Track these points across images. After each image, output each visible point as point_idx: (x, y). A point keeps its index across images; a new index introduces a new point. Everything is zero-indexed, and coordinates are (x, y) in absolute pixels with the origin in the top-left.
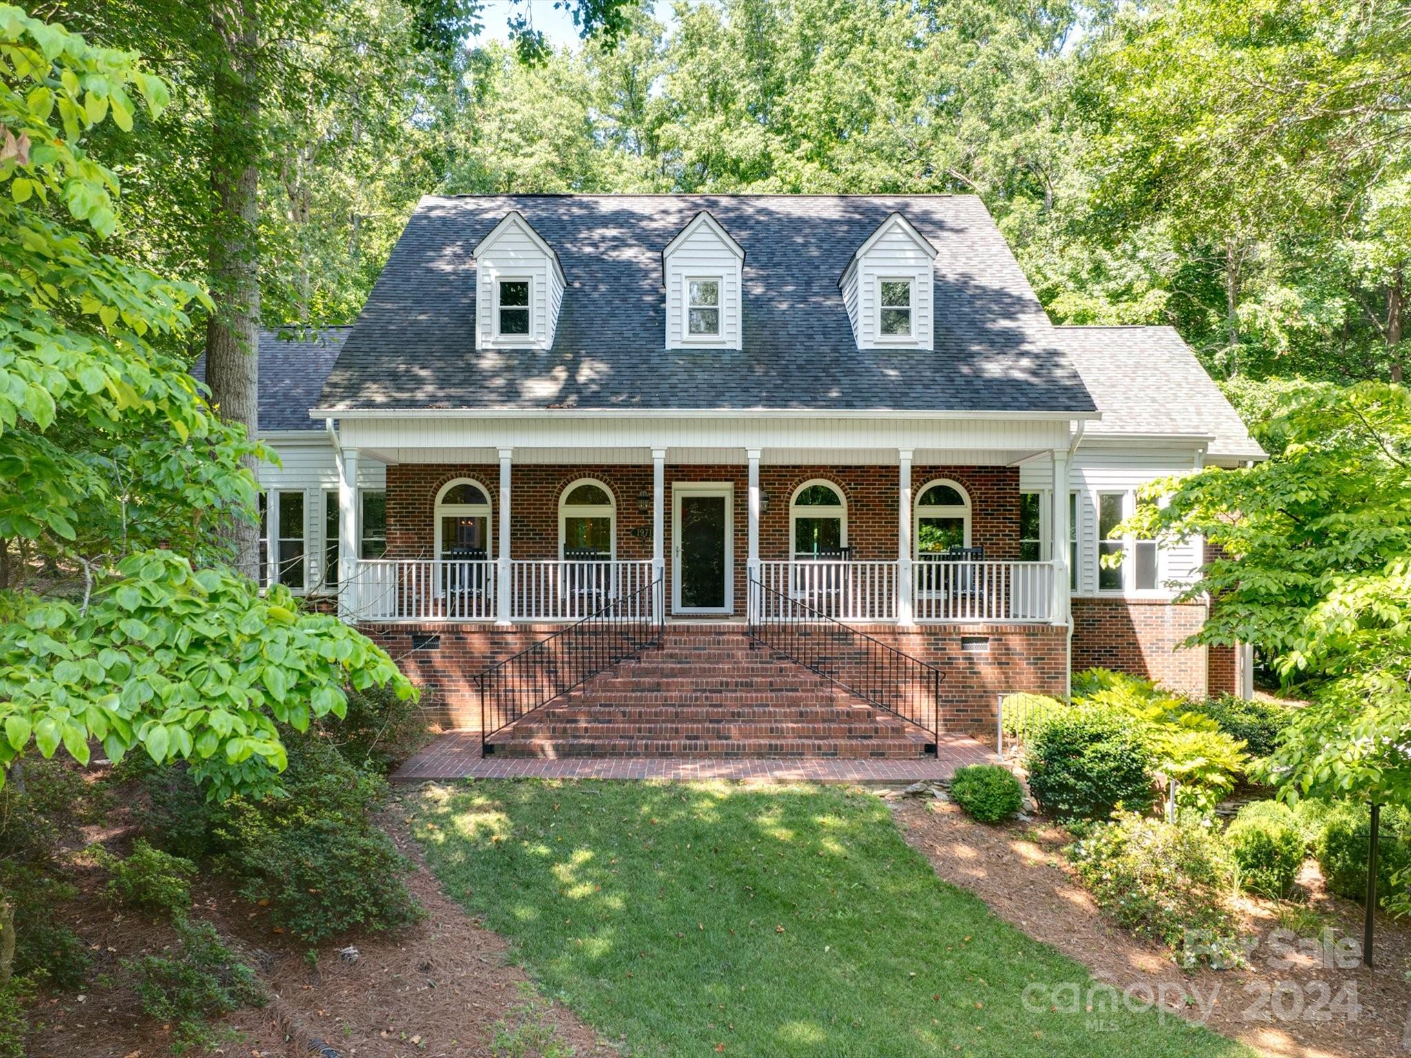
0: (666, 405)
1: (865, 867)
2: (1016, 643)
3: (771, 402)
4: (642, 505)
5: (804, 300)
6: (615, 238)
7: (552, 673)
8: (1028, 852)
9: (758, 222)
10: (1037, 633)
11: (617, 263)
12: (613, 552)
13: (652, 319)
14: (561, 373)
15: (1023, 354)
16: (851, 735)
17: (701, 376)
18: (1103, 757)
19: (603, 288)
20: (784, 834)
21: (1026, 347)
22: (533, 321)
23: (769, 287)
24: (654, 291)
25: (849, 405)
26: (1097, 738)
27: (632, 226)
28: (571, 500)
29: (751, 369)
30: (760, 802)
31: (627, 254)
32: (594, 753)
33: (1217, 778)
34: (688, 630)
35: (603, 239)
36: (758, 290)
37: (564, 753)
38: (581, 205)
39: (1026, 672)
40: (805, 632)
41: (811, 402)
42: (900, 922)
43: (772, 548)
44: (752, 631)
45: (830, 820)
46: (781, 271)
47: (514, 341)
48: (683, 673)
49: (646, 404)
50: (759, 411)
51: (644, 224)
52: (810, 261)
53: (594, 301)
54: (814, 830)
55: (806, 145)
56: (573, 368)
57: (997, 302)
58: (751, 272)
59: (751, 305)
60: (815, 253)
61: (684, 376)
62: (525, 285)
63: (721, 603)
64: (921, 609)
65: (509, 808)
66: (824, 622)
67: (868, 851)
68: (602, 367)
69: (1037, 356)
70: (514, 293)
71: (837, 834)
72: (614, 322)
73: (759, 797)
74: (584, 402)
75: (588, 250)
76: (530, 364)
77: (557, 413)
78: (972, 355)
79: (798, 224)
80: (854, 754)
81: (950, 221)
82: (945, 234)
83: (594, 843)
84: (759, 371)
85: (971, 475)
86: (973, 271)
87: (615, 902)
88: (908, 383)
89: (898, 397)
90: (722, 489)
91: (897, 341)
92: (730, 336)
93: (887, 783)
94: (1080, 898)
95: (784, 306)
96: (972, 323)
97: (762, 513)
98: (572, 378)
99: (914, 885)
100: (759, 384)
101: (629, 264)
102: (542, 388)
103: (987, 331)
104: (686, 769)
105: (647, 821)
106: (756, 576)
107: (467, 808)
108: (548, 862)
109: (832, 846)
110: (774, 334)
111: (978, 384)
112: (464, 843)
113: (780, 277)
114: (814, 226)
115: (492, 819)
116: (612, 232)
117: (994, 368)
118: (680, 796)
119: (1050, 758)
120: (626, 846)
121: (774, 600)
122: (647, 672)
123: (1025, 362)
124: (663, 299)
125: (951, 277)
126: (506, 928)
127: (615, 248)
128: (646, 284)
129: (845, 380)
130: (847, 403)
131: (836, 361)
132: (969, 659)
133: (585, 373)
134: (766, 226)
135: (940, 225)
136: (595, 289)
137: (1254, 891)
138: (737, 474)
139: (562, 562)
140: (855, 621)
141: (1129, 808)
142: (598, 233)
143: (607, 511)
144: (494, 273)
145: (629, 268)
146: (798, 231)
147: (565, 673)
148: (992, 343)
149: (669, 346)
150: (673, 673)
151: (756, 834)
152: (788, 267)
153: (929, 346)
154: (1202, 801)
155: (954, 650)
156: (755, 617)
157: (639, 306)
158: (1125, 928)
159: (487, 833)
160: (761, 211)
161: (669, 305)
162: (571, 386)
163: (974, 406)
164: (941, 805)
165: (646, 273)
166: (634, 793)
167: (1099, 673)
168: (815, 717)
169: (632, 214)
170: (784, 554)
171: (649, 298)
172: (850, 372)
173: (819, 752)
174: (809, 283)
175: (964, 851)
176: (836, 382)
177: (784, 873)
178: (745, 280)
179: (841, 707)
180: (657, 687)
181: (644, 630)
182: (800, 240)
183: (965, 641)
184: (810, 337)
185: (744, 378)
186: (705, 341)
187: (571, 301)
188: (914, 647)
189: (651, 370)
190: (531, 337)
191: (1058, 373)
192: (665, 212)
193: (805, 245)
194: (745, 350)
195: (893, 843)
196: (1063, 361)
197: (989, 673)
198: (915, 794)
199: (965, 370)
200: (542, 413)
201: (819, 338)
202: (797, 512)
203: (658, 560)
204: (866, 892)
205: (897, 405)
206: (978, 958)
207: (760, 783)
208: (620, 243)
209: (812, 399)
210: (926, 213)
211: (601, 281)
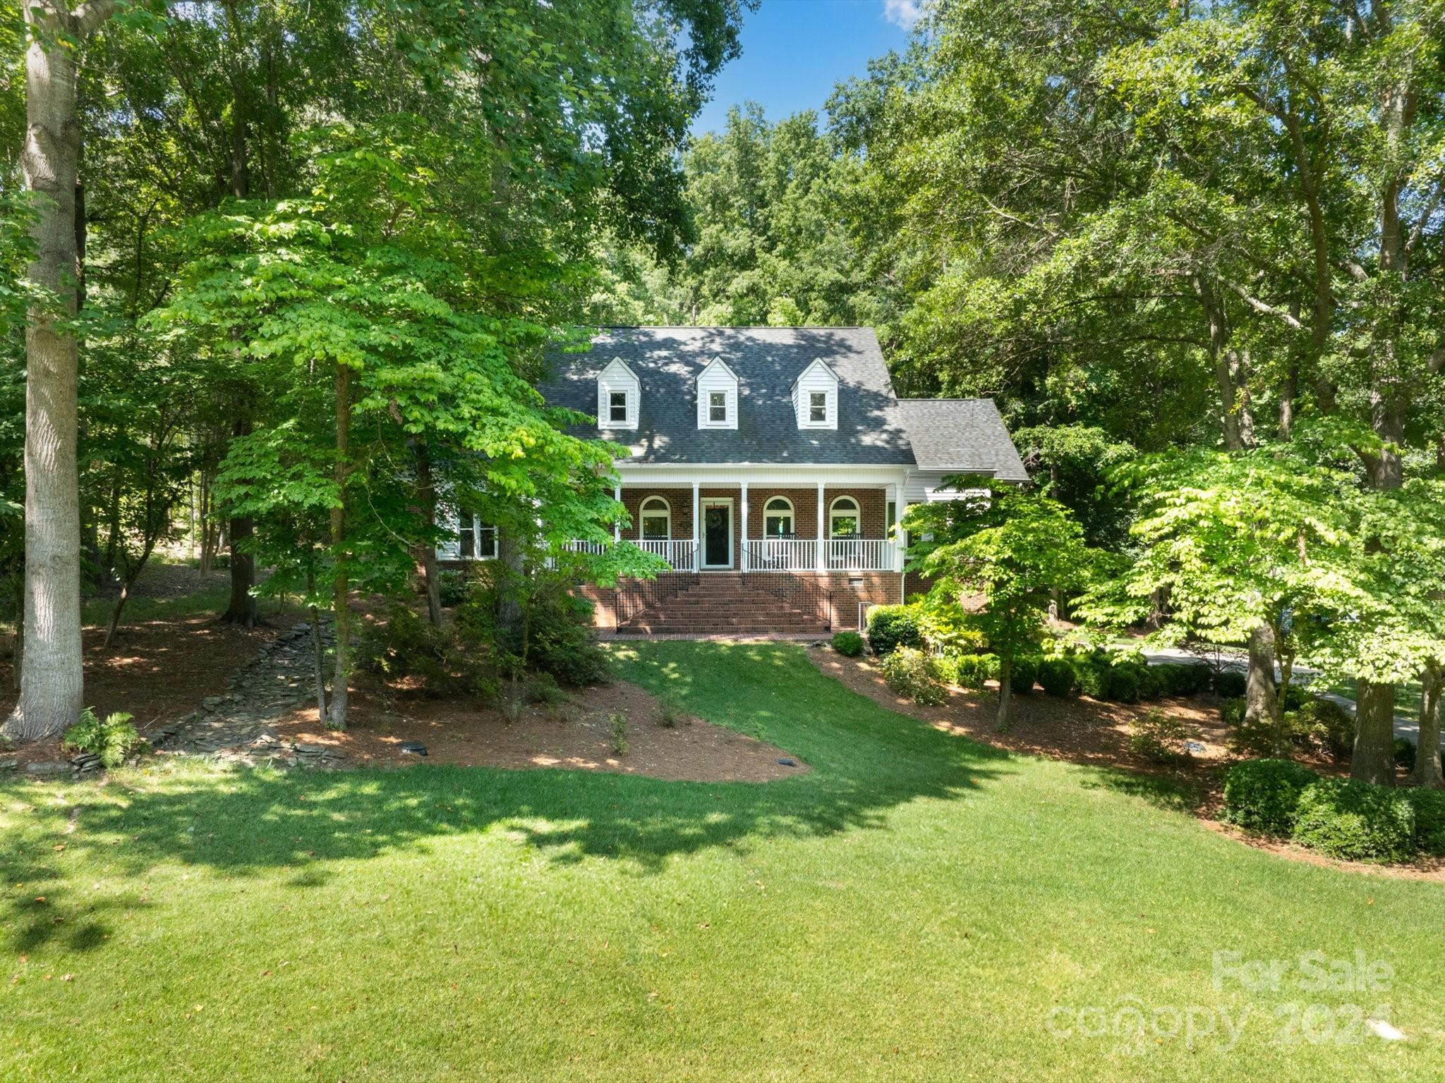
0: (699, 461)
1: (792, 670)
2: (876, 580)
3: (753, 460)
4: (686, 510)
5: (771, 398)
6: (666, 358)
7: (643, 597)
8: (864, 666)
9: (747, 346)
10: (888, 576)
11: (669, 374)
12: (669, 535)
13: (690, 411)
14: (644, 442)
15: (886, 431)
16: (790, 622)
17: (717, 444)
18: (898, 627)
19: (662, 390)
20: (758, 658)
21: (886, 427)
22: (628, 414)
23: (752, 390)
24: (690, 393)
25: (792, 461)
26: (897, 618)
27: (675, 349)
28: (646, 508)
29: (742, 441)
30: (748, 647)
31: (674, 368)
32: (669, 631)
33: (962, 642)
34: (711, 576)
35: (660, 358)
36: (747, 392)
37: (655, 632)
38: (646, 334)
39: (880, 595)
40: (769, 576)
41: (774, 460)
42: (804, 687)
43: (754, 533)
44: (743, 576)
45: (778, 654)
46: (759, 380)
47: (618, 425)
48: (710, 596)
49: (689, 461)
50: (746, 464)
51: (682, 347)
52: (775, 374)
53: (657, 399)
54: (772, 657)
55: (781, 247)
56: (651, 440)
57: (875, 400)
58: (743, 380)
59: (743, 402)
60: (778, 367)
61: (707, 445)
62: (623, 395)
63: (727, 563)
64: (829, 564)
65: (637, 649)
66: (780, 571)
67: (794, 665)
68: (666, 439)
69: (891, 433)
70: (618, 399)
71: (781, 658)
72: (670, 412)
73: (747, 646)
74: (658, 460)
75: (652, 365)
76: (626, 438)
77: (645, 466)
78: (858, 432)
79: (769, 348)
80: (792, 632)
81: (855, 347)
82: (851, 355)
83: (677, 662)
84: (746, 442)
85: (860, 493)
86: (864, 380)
87: (689, 679)
88: (822, 449)
89: (818, 456)
90: (727, 502)
91: (818, 425)
92: (731, 422)
93: (804, 641)
94: (882, 682)
95: (760, 402)
96: (860, 413)
97: (749, 514)
98: (650, 446)
99: (812, 675)
100: (747, 450)
101: (675, 375)
102: (637, 451)
103: (867, 418)
104: (713, 637)
105: (699, 654)
106: (745, 548)
107: (619, 649)
108: (658, 668)
109: (778, 663)
110: (755, 420)
111: (859, 449)
112: (621, 661)
113: (759, 384)
114: (778, 350)
115: (631, 653)
116: (664, 353)
117: (867, 440)
118: (712, 645)
119: (876, 628)
120: (690, 662)
121: (755, 559)
122: (691, 595)
123: (884, 436)
124: (695, 397)
125: (851, 384)
126: (646, 687)
127: (666, 364)
128: (685, 388)
129: (791, 447)
130: (791, 460)
131: (786, 436)
132: (853, 589)
133: (658, 442)
134: (750, 348)
135: (849, 349)
136: (658, 391)
137: (963, 685)
138: (735, 493)
139: (641, 541)
140: (796, 570)
141: (903, 644)
142: (657, 353)
143: (666, 514)
144: (608, 388)
145: (675, 377)
146: (769, 353)
147: (650, 597)
148: (869, 425)
149: (700, 427)
150: (705, 596)
151: (747, 659)
152: (763, 378)
153: (835, 427)
154: (955, 653)
155: (845, 584)
156: (745, 568)
157: (683, 402)
158: (897, 692)
159: (630, 658)
160: (749, 339)
161: (698, 401)
162: (650, 450)
163: (855, 462)
164: (828, 648)
165: (685, 381)
166: (692, 645)
167: (916, 595)
168: (774, 615)
169: (674, 341)
170: (760, 537)
171: (688, 397)
172: (794, 442)
173: (776, 630)
174: (774, 388)
175: (835, 665)
176: (786, 448)
177: (757, 671)
178: (740, 385)
179: (788, 611)
180: (697, 602)
181: (690, 575)
182: (769, 359)
183: (851, 580)
184: (774, 422)
185: (739, 446)
186: (718, 425)
187: (646, 398)
188: (824, 583)
189: (691, 441)
190: (627, 423)
191: (900, 442)
192: (694, 339)
193: (773, 362)
194: (740, 429)
195: (805, 662)
196: (904, 435)
197: (863, 595)
198: (818, 645)
199: (853, 441)
200: (637, 465)
201: (778, 422)
202: (767, 514)
203: (696, 540)
204: (791, 677)
205: (817, 461)
206: (833, 698)
207: (747, 641)
208: (669, 360)
209: (774, 458)
210: (843, 340)
211: (660, 386)
